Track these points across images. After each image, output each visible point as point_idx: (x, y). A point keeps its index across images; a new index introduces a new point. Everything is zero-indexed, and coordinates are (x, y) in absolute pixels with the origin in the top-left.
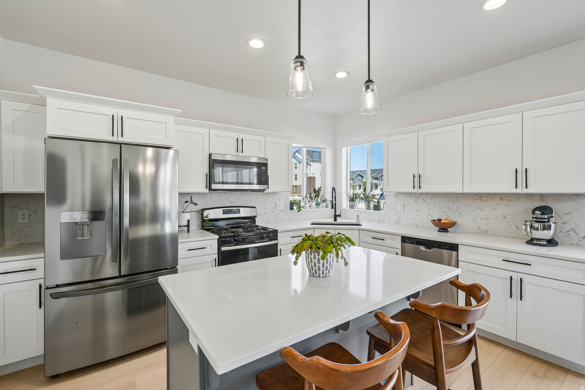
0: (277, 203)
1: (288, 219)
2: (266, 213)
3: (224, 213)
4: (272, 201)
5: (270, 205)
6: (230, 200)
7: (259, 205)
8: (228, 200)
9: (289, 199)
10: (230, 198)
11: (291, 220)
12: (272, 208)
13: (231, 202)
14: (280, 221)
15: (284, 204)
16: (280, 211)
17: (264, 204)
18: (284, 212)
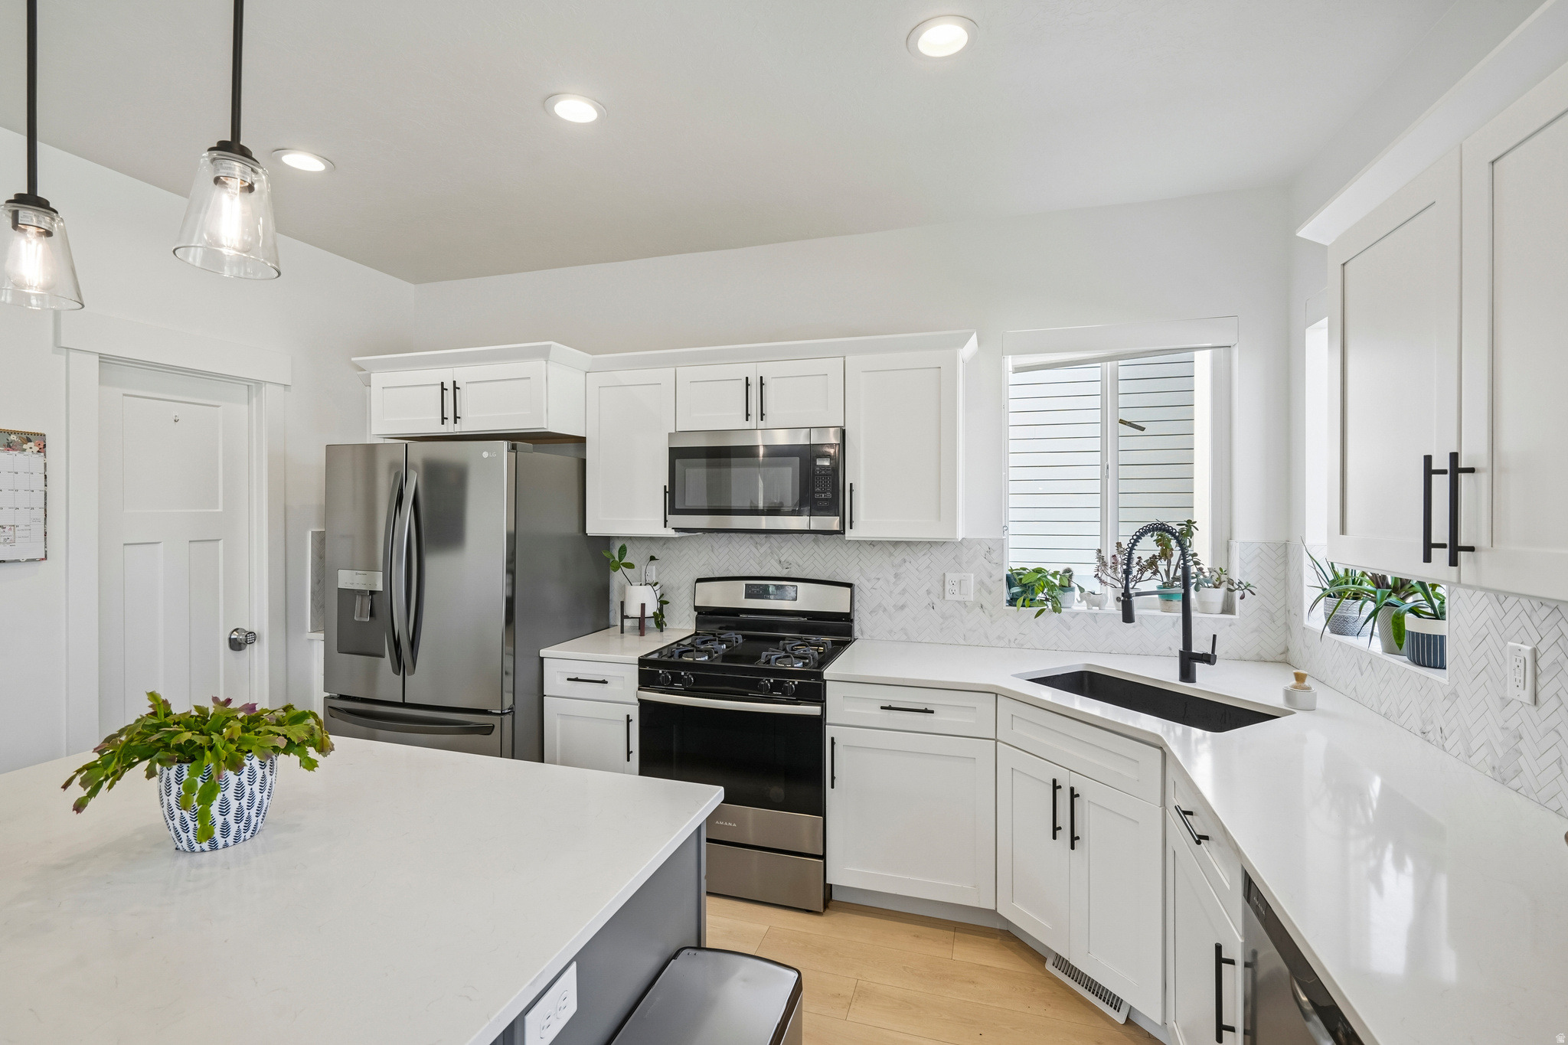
0: (949, 577)
1: (999, 638)
2: (903, 607)
3: (748, 596)
4: (928, 567)
5: (920, 580)
6: (782, 559)
7: (879, 579)
8: (777, 558)
9: (1000, 565)
10: (783, 551)
11: (1013, 645)
12: (928, 592)
13: (786, 565)
14: (962, 642)
15: (982, 583)
16: (964, 604)
17: (896, 576)
18: (978, 610)
